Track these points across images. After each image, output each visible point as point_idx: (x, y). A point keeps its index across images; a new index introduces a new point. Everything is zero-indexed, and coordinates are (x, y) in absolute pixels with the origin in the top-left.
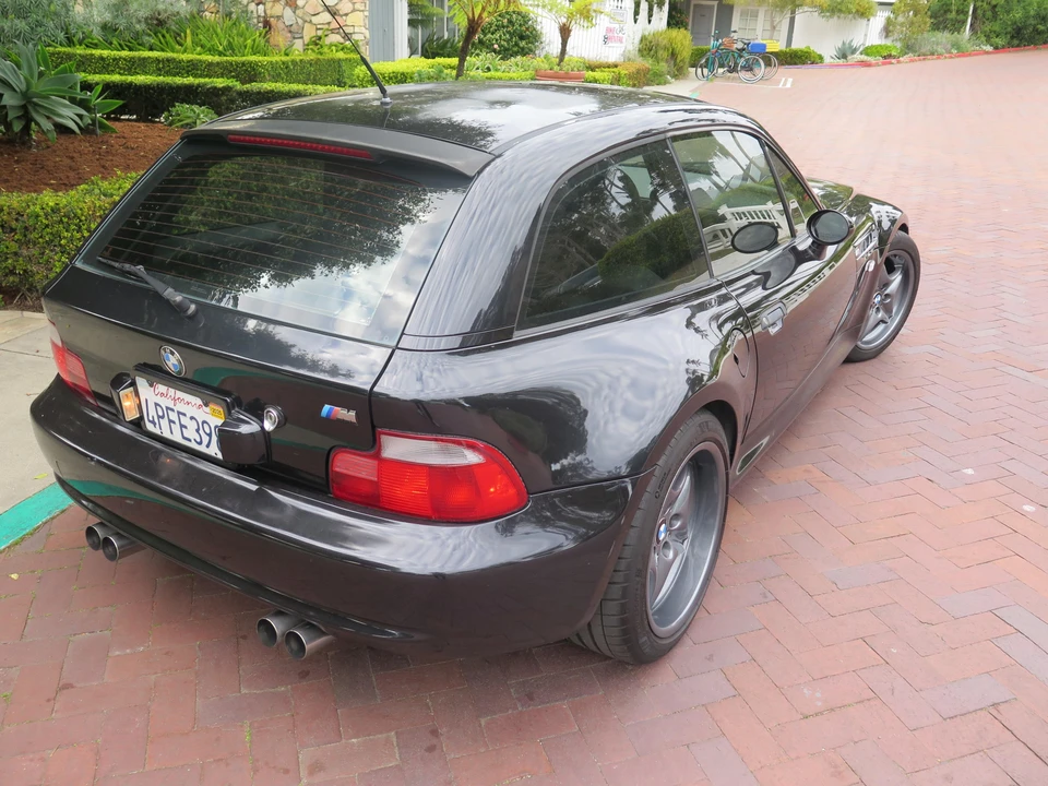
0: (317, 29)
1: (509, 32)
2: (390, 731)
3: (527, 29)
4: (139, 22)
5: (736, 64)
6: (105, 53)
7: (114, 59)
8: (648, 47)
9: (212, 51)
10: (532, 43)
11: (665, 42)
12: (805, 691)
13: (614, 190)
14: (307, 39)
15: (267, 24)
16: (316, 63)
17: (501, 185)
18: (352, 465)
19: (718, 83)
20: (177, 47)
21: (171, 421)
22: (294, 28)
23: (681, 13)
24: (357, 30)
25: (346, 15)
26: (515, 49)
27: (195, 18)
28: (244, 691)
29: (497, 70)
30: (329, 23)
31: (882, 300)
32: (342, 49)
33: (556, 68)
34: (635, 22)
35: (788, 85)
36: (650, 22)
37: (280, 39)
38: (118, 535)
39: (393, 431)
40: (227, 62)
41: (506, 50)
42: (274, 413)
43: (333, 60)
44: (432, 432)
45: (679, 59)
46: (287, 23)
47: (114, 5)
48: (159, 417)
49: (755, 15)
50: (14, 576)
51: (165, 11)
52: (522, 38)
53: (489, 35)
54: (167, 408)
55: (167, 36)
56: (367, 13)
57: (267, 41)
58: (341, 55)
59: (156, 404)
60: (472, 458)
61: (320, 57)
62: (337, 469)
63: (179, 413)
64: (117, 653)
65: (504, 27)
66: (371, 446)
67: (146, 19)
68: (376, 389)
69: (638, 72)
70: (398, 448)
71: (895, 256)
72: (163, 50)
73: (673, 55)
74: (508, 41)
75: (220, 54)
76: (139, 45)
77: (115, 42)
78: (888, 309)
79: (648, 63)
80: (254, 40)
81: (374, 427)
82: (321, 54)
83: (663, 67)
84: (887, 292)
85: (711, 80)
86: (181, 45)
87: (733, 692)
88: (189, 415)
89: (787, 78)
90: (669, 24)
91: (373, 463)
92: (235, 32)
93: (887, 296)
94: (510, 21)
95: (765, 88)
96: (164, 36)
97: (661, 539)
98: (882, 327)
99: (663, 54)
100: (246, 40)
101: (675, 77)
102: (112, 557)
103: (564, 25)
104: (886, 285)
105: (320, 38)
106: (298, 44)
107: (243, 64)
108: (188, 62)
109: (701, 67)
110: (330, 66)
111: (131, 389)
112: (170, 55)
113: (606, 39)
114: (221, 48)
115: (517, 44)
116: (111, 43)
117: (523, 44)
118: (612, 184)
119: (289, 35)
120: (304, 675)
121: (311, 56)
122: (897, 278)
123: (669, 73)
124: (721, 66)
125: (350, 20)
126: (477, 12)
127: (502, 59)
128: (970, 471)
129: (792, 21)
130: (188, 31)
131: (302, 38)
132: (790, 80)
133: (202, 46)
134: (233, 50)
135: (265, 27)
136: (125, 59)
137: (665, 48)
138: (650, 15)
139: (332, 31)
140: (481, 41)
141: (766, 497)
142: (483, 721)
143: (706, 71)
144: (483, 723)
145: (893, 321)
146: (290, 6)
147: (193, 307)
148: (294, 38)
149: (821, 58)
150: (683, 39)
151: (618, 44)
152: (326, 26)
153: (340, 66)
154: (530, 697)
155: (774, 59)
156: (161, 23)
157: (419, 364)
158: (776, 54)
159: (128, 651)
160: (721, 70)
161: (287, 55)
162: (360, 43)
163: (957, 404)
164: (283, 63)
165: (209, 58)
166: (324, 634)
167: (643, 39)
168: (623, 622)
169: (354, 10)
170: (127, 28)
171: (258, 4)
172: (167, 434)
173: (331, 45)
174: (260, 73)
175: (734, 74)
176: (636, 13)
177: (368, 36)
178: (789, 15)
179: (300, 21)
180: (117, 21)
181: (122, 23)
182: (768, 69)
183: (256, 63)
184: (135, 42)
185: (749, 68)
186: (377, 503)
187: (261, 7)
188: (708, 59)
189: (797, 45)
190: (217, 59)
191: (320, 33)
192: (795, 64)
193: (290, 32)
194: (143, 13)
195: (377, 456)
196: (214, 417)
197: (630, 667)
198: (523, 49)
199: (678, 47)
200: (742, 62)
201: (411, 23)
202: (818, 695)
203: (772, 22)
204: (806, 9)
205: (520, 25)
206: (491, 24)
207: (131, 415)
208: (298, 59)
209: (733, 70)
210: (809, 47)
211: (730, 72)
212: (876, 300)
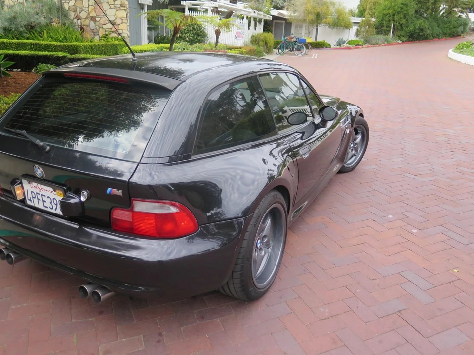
0: (106, 31)
1: (193, 33)
2: (141, 335)
3: (201, 32)
4: (22, 27)
5: (293, 48)
6: (5, 41)
7: (10, 44)
8: (255, 40)
9: (56, 40)
10: (203, 38)
11: (262, 38)
12: (322, 309)
13: (238, 99)
14: (101, 35)
15: (82, 28)
16: (105, 46)
17: (184, 94)
18: (121, 215)
19: (285, 56)
20: (40, 38)
21: (38, 199)
22: (94, 31)
23: (269, 25)
24: (124, 31)
25: (119, 25)
26: (196, 40)
27: (48, 25)
28: (73, 321)
29: (188, 49)
30: (111, 28)
31: (354, 146)
32: (117, 40)
33: (214, 49)
34: (249, 29)
35: (316, 57)
36: (255, 29)
37: (88, 35)
38: (14, 253)
39: (138, 199)
40: (63, 45)
41: (192, 41)
42: (86, 193)
43: (113, 45)
44: (156, 199)
45: (268, 46)
46: (92, 28)
47: (10, 19)
48: (33, 198)
49: (301, 27)
51: (34, 22)
52: (199, 35)
53: (184, 34)
54: (37, 193)
55: (35, 33)
56: (128, 24)
57: (82, 36)
58: (117, 42)
59: (32, 192)
60: (173, 210)
61: (107, 43)
62: (114, 217)
63: (42, 195)
64: (14, 307)
65: (191, 31)
66: (129, 206)
67: (25, 25)
68: (131, 181)
69: (251, 50)
70: (141, 206)
71: (358, 127)
72: (33, 40)
73: (266, 44)
74: (193, 37)
75: (60, 41)
76: (22, 37)
77: (10, 36)
78: (356, 150)
79: (255, 47)
80: (76, 36)
81: (130, 198)
82: (108, 42)
83: (261, 49)
84: (356, 142)
85: (283, 55)
86: (42, 37)
87: (291, 311)
88: (47, 196)
89: (315, 54)
90: (264, 30)
91: (130, 213)
92: (67, 32)
93: (356, 144)
94: (193, 28)
95: (306, 58)
96: (33, 33)
97: (258, 246)
98: (354, 157)
99: (261, 43)
100: (72, 35)
101: (267, 53)
102: (11, 263)
103: (217, 30)
104: (355, 139)
105: (107, 35)
106: (97, 37)
107: (71, 46)
108: (45, 45)
109: (278, 49)
110: (112, 47)
111: (20, 185)
112: (37, 42)
113: (236, 37)
114: (61, 39)
115: (196, 38)
116: (8, 36)
117: (199, 38)
118: (237, 96)
119: (93, 33)
120: (101, 313)
121: (103, 43)
122: (360, 137)
123: (264, 51)
124: (287, 48)
125: (121, 27)
126: (178, 23)
127: (190, 44)
128: (391, 217)
129: (317, 30)
130: (45, 31)
131: (98, 35)
132: (317, 55)
133: (52, 38)
134: (66, 40)
135: (81, 30)
136: (15, 43)
137: (262, 41)
138: (255, 26)
139: (113, 32)
140: (180, 37)
141: (305, 230)
142: (182, 329)
143: (280, 51)
144: (182, 330)
145: (359, 155)
146: (93, 20)
147: (48, 148)
148: (95, 35)
149: (330, 45)
150: (270, 37)
151: (242, 39)
152: (110, 30)
153: (116, 48)
154: (203, 318)
155: (309, 46)
156: (32, 27)
157: (150, 169)
158: (310, 44)
159: (19, 306)
160: (287, 51)
161: (92, 42)
162: (126, 37)
163: (385, 189)
164: (90, 46)
165: (55, 43)
166: (109, 291)
167: (253, 36)
168: (242, 281)
169: (122, 23)
170: (16, 30)
171: (78, 20)
172: (36, 205)
173: (112, 38)
174: (79, 50)
175: (293, 52)
176: (249, 25)
177: (129, 34)
178: (316, 27)
179: (98, 27)
180: (11, 26)
181: (13, 27)
182: (307, 50)
183: (77, 46)
184: (20, 36)
185: (299, 50)
186: (132, 231)
187: (79, 21)
188: (281, 46)
189: (319, 40)
190: (59, 44)
191: (107, 32)
192: (319, 48)
193: (93, 32)
194: (24, 23)
195: (132, 210)
196: (58, 196)
197: (246, 303)
198: (199, 40)
199: (268, 41)
200: (296, 47)
201: (149, 29)
202: (327, 310)
203: (309, 30)
204: (323, 24)
205: (198, 30)
206: (185, 29)
207: (20, 197)
208: (97, 44)
209: (292, 50)
210: (324, 41)
211: (291, 51)
212: (351, 146)
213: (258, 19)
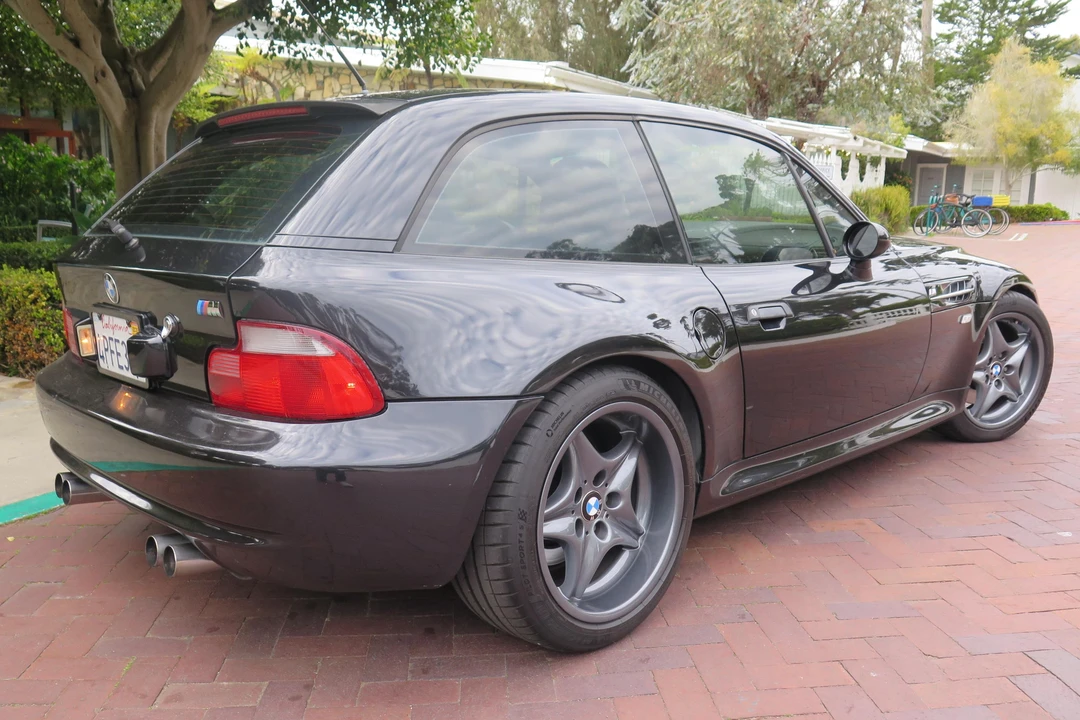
5: (959, 220)
11: (879, 198)
12: (740, 698)
19: (936, 237)
21: (112, 353)
23: (903, 174)
28: (149, 635)
31: (1003, 372)
34: (844, 178)
35: (1022, 240)
36: (862, 179)
42: (169, 320)
45: (893, 216)
48: (106, 351)
49: (990, 178)
50: (10, 539)
54: (110, 339)
59: (104, 338)
60: (322, 350)
62: (214, 372)
63: (116, 341)
66: (235, 341)
73: (887, 210)
78: (1013, 384)
84: (1010, 361)
85: (931, 235)
87: (654, 690)
89: (1020, 233)
90: (887, 182)
91: (237, 358)
93: (1010, 367)
95: (992, 241)
98: (1006, 405)
99: (876, 210)
102: (66, 501)
104: (1006, 354)
109: (920, 225)
111: (89, 326)
120: (213, 630)
122: (1019, 353)
124: (943, 221)
128: (1066, 534)
129: (1033, 178)
132: (1025, 235)
137: (877, 204)
138: (862, 173)
141: (797, 541)
142: (362, 686)
143: (924, 229)
144: (362, 688)
145: (1023, 399)
149: (1065, 214)
150: (898, 194)
154: (425, 670)
155: (1004, 213)
158: (1008, 210)
159: (68, 597)
160: (943, 228)
167: (854, 196)
172: (110, 369)
175: (958, 228)
176: (845, 169)
178: (1029, 172)
182: (998, 225)
185: (974, 222)
188: (926, 215)
189: (1039, 201)
192: (1034, 220)
195: (239, 352)
199: (892, 203)
200: (964, 217)
203: (1007, 181)
204: (1046, 166)
209: (957, 224)
210: (1050, 204)
211: (952, 226)
212: (994, 371)
213: (869, 158)
